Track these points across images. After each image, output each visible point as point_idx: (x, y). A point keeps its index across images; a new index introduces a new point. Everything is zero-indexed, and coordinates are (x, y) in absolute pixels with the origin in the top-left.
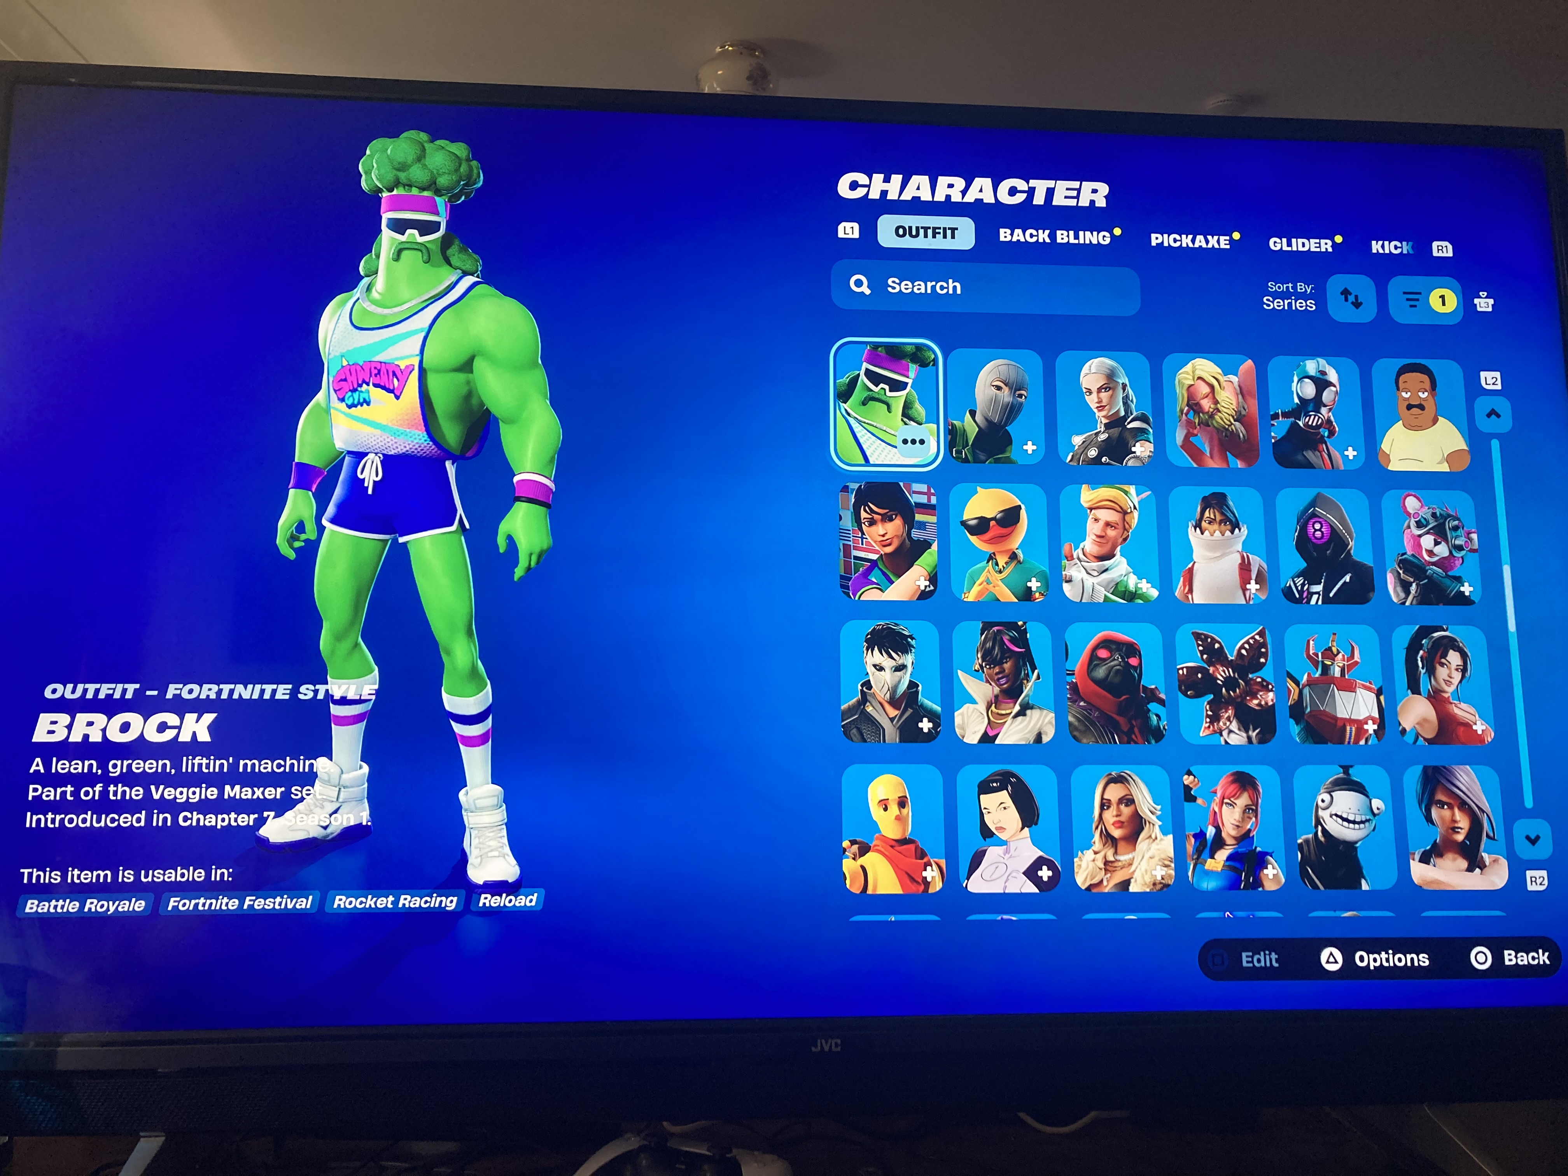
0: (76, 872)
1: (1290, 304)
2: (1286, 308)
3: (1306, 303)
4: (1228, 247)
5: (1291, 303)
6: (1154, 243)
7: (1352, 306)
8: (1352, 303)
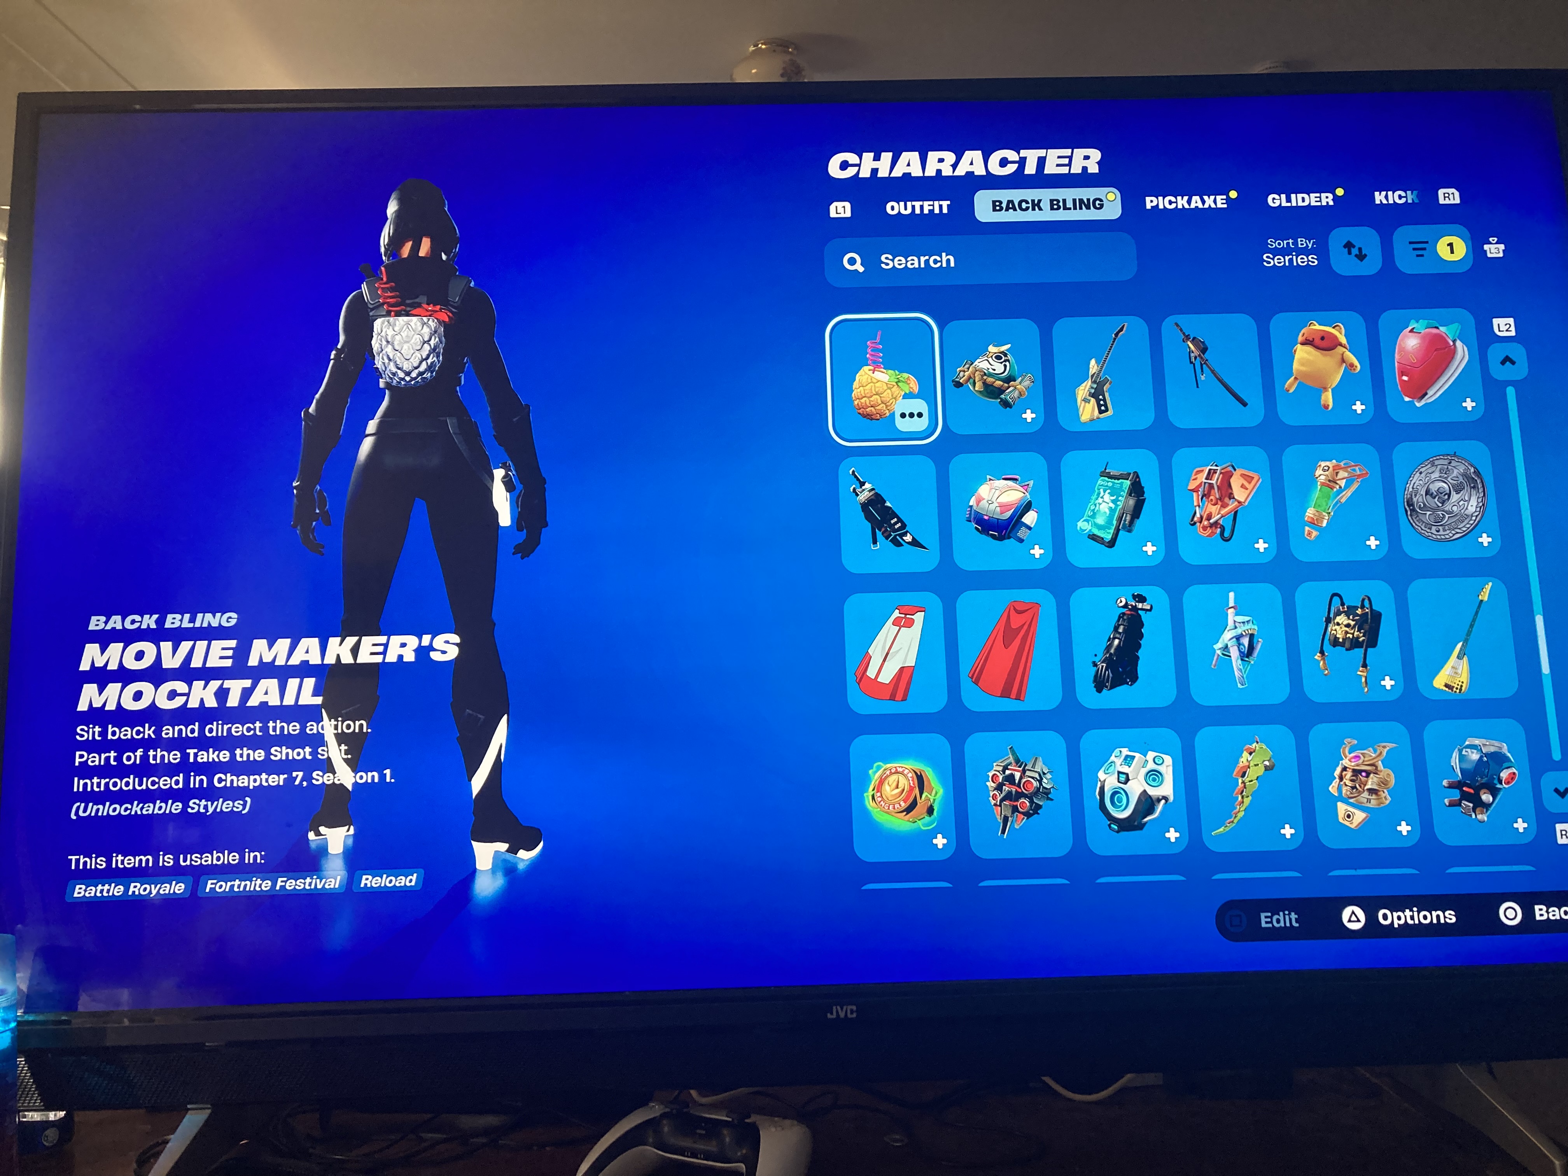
0: (120, 858)
1: (1291, 260)
2: (1287, 264)
3: (1308, 258)
4: (1225, 206)
5: (1292, 258)
6: (1149, 206)
7: (1356, 258)
8: (1356, 256)
